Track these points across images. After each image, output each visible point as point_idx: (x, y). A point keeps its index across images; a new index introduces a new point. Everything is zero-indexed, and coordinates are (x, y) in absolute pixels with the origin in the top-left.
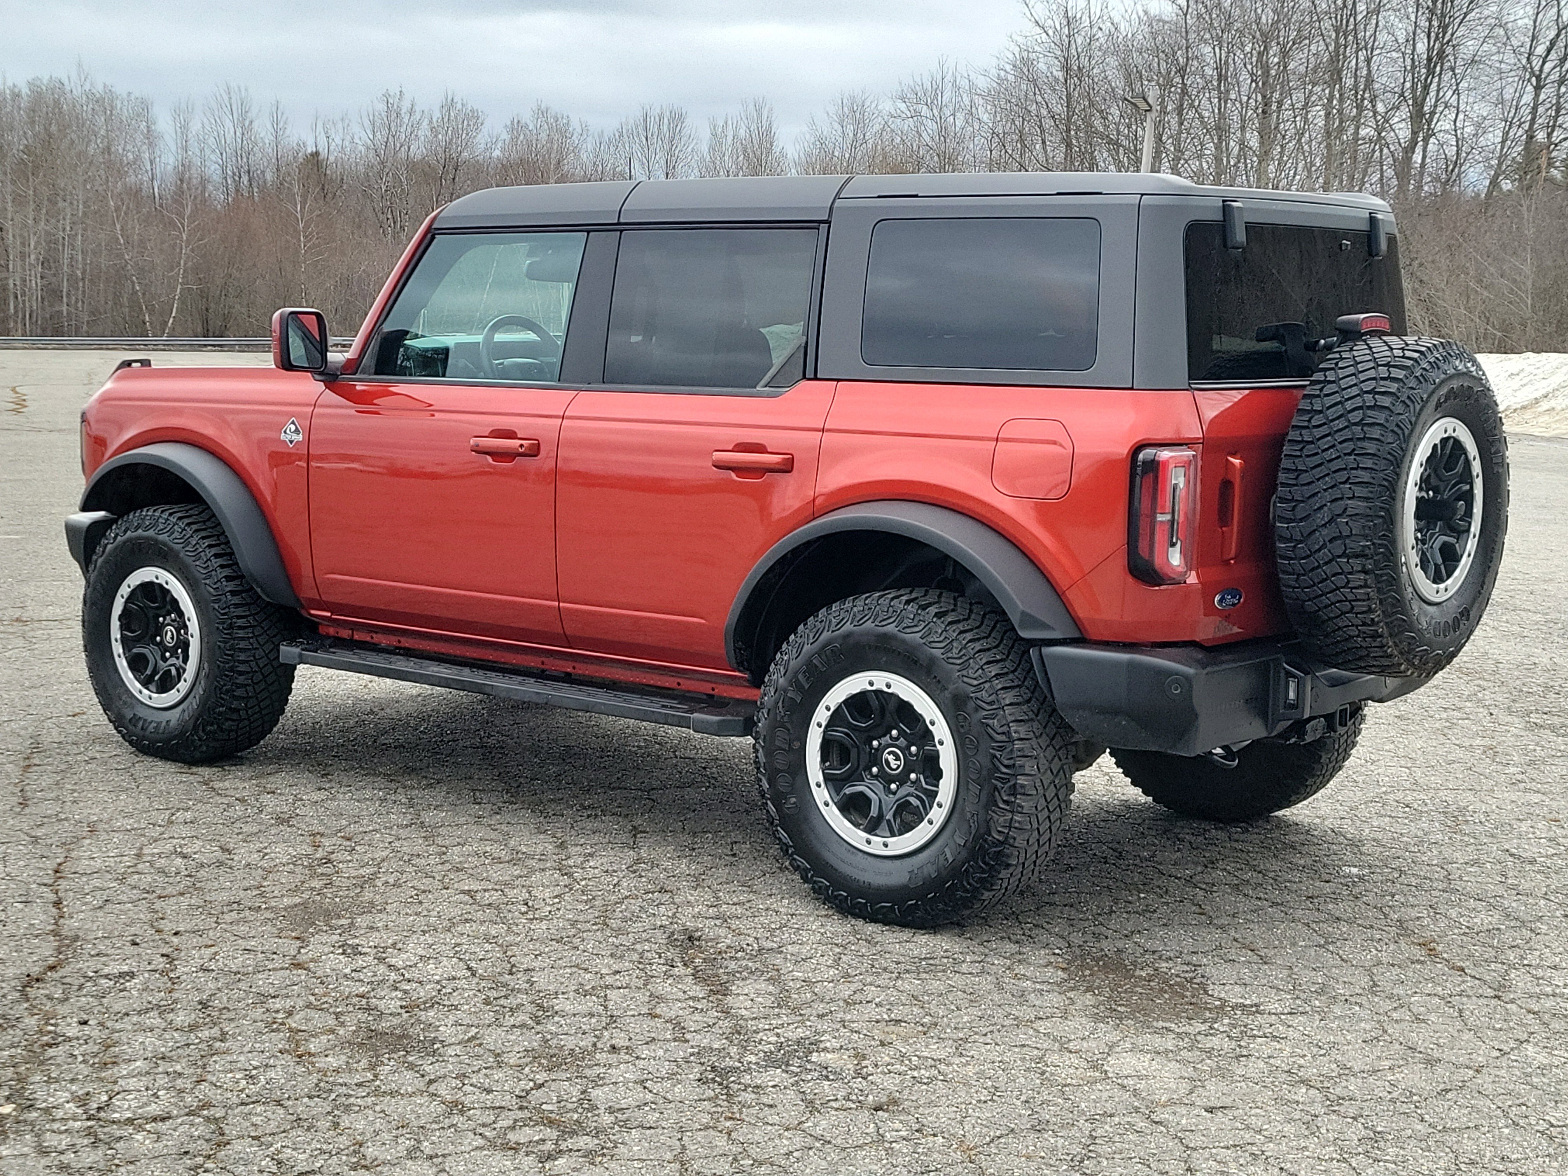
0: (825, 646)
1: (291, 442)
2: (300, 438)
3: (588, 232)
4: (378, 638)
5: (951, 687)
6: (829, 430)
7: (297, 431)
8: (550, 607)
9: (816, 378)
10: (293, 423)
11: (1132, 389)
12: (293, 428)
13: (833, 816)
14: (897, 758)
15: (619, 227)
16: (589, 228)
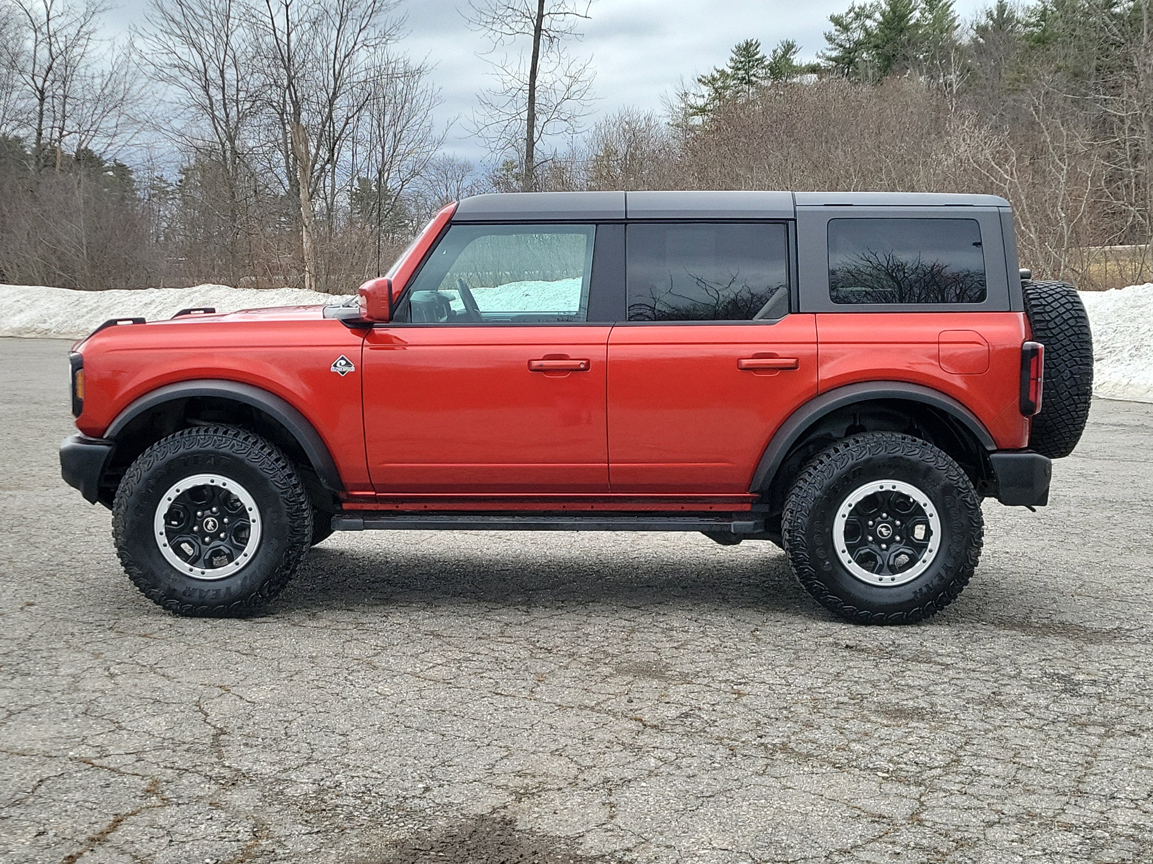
0: (851, 469)
1: (343, 373)
2: (352, 369)
3: (597, 224)
4: (402, 507)
5: (942, 483)
6: (821, 343)
7: (348, 364)
8: (602, 467)
9: (799, 313)
10: (343, 359)
11: (1010, 311)
12: (343, 362)
13: (855, 569)
14: (888, 529)
15: (626, 222)
16: (597, 222)
